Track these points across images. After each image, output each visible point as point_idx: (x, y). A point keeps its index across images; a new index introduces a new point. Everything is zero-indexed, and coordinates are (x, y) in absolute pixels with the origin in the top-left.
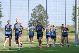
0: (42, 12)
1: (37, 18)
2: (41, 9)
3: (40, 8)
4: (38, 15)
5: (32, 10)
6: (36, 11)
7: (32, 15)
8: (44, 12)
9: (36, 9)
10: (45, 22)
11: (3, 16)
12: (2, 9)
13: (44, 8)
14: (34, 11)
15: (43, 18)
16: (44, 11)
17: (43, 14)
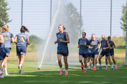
0: (73, 15)
2: (71, 10)
8: (76, 15)
10: (77, 30)
11: (10, 21)
12: (8, 9)
13: (76, 9)
15: (74, 25)
16: (76, 13)
17: (74, 18)
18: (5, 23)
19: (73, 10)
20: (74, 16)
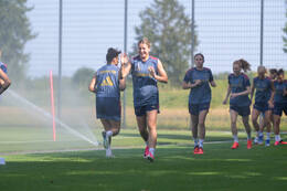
0: (175, 21)
1: (157, 44)
2: (172, 10)
3: (169, 6)
4: (160, 34)
5: (140, 16)
6: (154, 19)
7: (137, 31)
8: (182, 22)
9: (154, 10)
10: (185, 57)
11: (35, 37)
12: (29, 10)
13: (182, 8)
14: (146, 16)
15: (179, 44)
16: (182, 17)
17: (178, 30)
18: (22, 41)
19: (176, 9)
20: (177, 24)
